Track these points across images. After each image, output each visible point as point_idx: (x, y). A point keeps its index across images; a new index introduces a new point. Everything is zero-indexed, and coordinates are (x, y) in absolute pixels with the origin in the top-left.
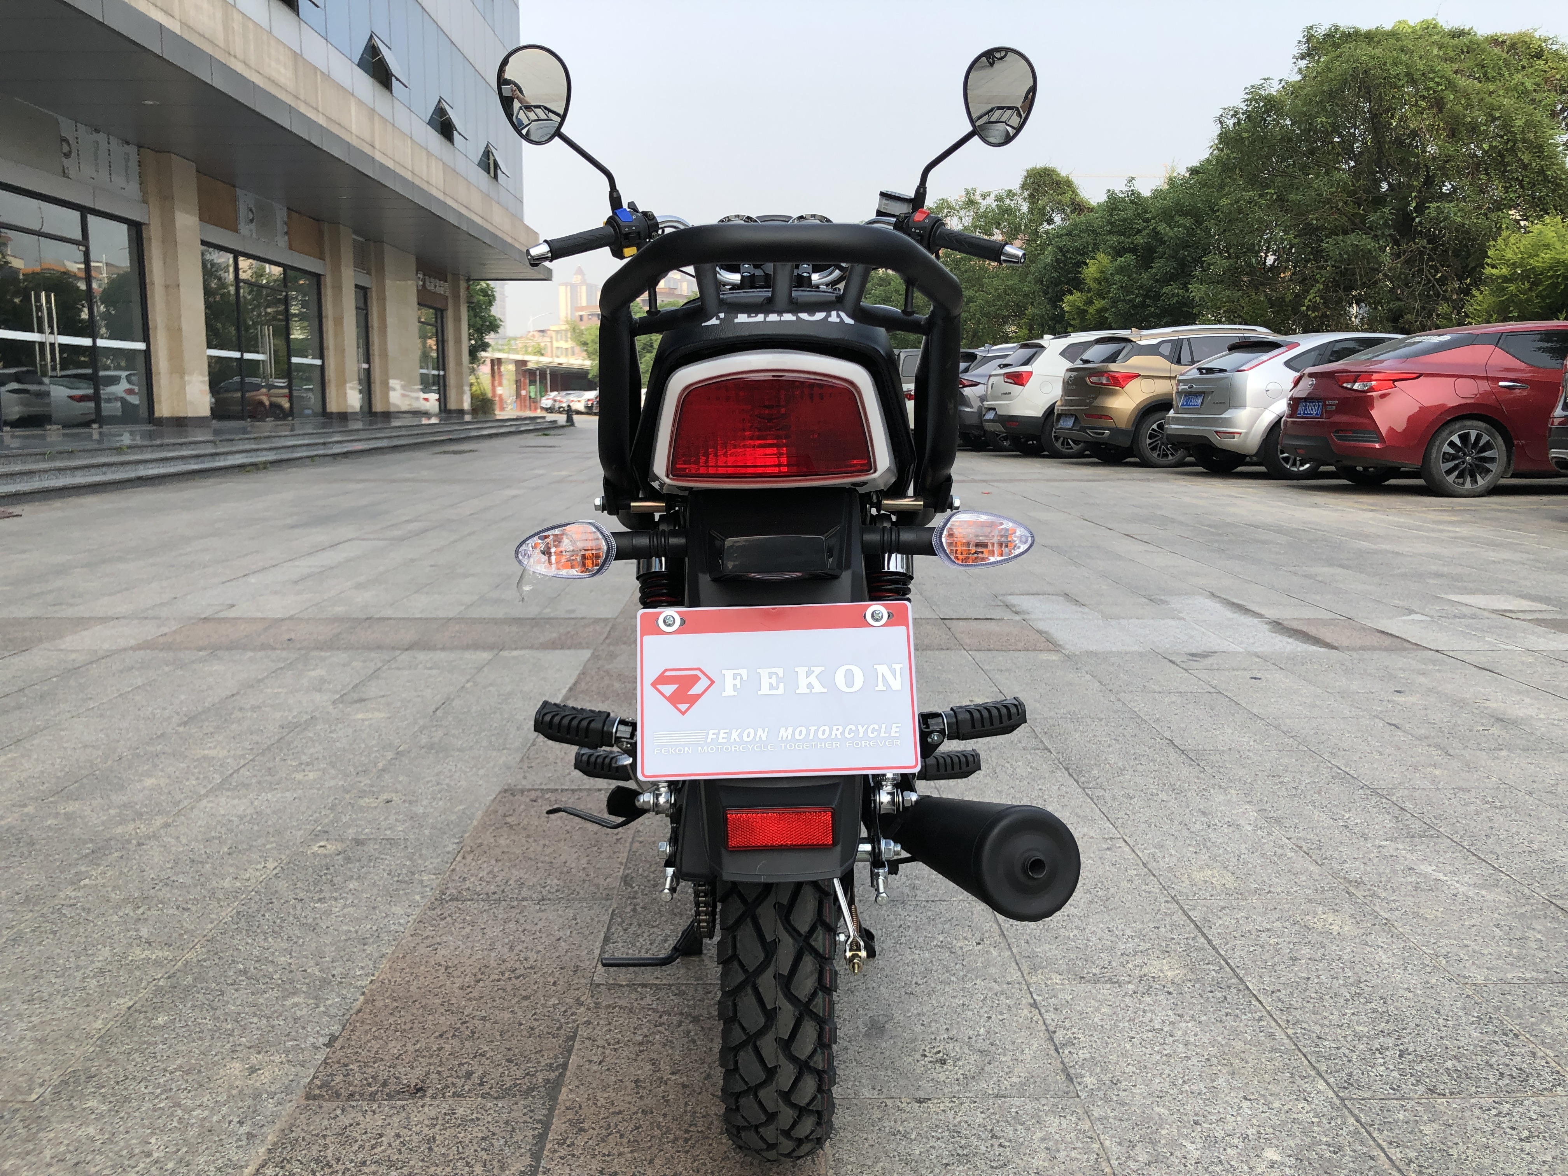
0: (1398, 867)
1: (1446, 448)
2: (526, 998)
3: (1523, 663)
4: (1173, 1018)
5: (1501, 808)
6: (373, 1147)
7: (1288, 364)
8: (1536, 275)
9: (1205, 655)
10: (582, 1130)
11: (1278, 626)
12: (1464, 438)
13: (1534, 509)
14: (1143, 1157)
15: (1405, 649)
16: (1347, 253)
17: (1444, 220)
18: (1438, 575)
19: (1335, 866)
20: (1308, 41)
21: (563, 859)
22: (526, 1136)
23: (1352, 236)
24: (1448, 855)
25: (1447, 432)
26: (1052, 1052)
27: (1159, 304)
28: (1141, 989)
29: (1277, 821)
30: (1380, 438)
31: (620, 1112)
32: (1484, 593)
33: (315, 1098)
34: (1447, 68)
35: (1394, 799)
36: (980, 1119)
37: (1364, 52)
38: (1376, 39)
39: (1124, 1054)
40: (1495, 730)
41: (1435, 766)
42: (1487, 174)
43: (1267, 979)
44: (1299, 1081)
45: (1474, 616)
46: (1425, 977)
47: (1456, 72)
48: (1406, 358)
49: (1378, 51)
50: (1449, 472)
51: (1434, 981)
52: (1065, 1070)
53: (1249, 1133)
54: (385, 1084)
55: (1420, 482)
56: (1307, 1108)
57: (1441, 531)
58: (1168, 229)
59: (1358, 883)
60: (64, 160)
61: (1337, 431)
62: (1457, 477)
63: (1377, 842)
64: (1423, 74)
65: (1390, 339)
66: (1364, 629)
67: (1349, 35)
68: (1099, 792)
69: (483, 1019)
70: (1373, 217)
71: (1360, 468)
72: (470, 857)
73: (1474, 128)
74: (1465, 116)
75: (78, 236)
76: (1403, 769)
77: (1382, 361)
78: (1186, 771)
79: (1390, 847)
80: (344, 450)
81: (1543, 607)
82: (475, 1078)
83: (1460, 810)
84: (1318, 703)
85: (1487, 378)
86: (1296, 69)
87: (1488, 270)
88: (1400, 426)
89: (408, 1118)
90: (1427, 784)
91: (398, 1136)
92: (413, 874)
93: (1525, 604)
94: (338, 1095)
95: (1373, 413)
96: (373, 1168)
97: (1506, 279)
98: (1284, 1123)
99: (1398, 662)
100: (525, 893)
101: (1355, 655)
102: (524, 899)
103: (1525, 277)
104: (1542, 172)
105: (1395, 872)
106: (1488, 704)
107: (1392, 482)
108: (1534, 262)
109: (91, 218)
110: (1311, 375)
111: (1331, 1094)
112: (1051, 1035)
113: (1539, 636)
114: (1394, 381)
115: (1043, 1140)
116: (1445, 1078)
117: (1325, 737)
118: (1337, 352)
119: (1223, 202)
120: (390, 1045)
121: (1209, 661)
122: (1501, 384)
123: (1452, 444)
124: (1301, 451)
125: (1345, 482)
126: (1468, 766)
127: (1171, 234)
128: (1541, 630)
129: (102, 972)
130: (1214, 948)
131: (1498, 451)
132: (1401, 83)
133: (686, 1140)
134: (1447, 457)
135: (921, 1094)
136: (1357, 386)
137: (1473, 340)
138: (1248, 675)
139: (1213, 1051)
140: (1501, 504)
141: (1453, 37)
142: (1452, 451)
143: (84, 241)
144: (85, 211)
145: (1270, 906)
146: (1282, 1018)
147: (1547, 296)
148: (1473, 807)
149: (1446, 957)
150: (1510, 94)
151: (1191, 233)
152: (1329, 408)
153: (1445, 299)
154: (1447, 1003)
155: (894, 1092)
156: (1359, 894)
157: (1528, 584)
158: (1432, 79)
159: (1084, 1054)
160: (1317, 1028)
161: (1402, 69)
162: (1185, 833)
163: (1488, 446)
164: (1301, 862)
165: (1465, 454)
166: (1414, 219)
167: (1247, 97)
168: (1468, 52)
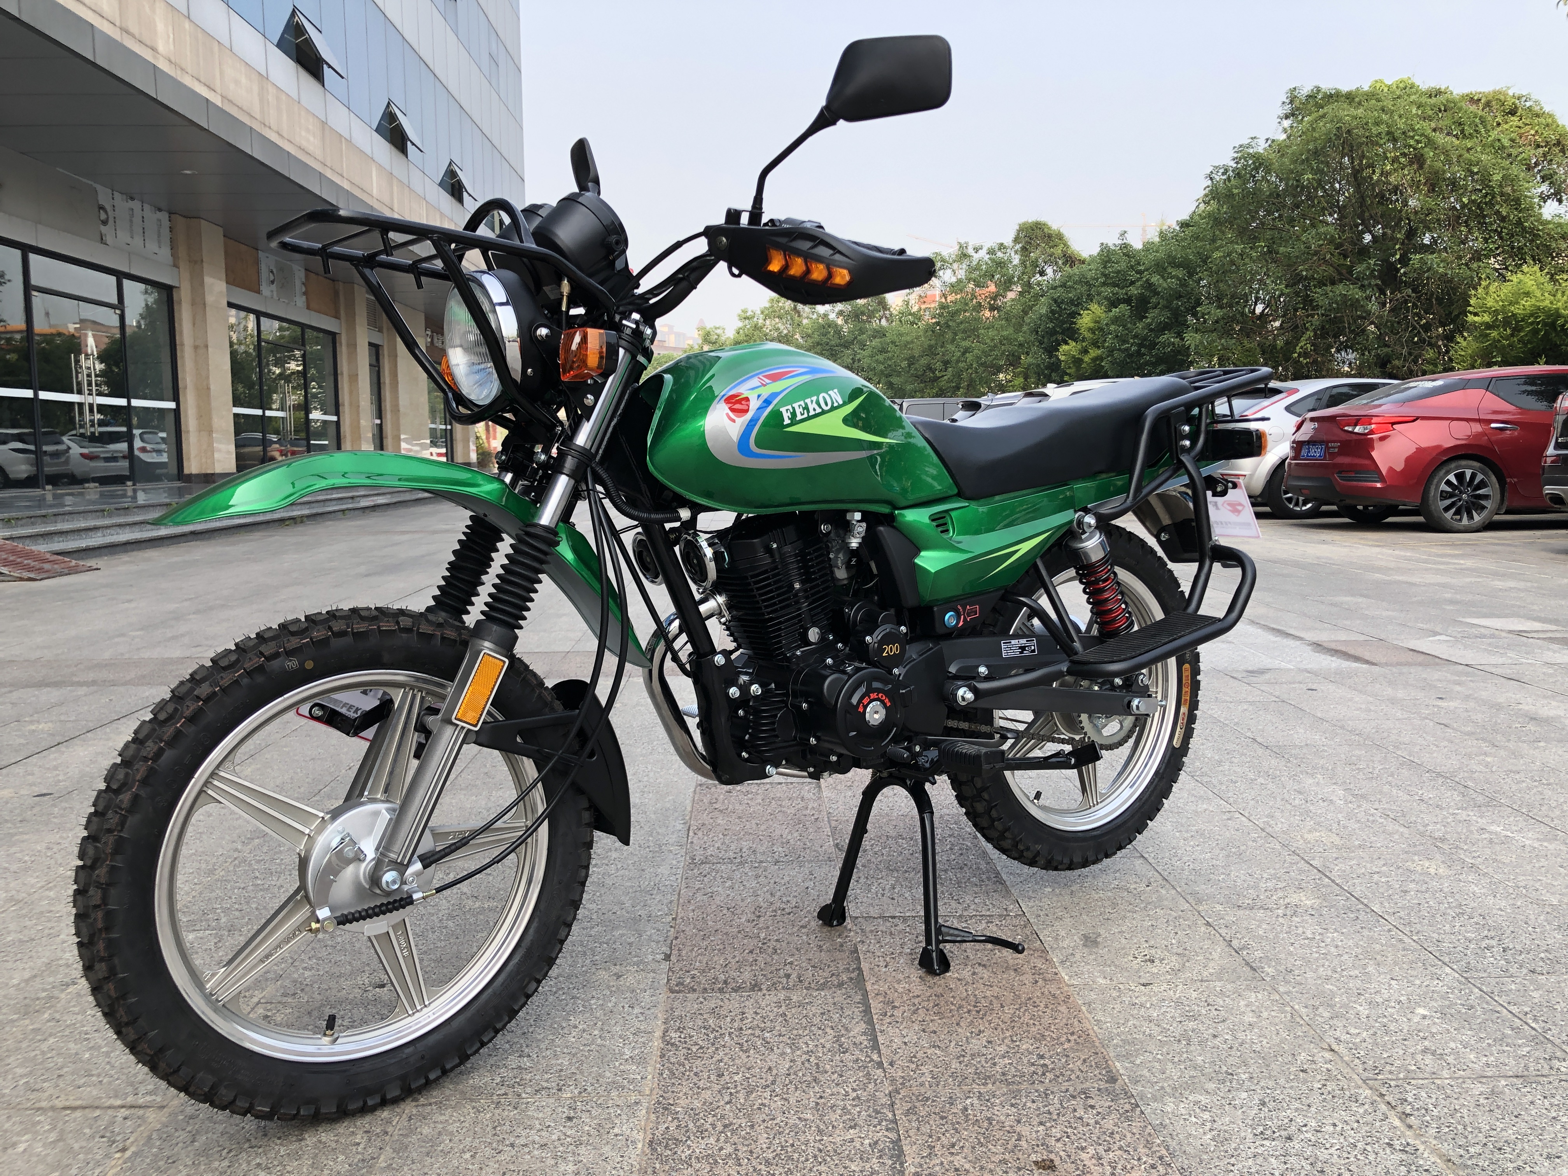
0: (1472, 828)
1: (1443, 487)
2: (802, 927)
3: (1544, 673)
4: (1320, 931)
5: (1548, 784)
6: (742, 1020)
7: (1288, 409)
8: (1517, 322)
9: (1262, 672)
10: (894, 1007)
11: (1318, 646)
12: (1460, 477)
13: (1529, 543)
14: (1326, 1015)
15: (1437, 664)
16: (1337, 303)
17: (1428, 271)
18: (1452, 602)
19: (1422, 829)
20: (1291, 102)
21: (778, 832)
22: (857, 1011)
23: (1341, 286)
24: (1512, 819)
25: (1443, 471)
26: (1234, 953)
27: (1154, 352)
28: (1288, 913)
29: (1363, 796)
30: (1382, 479)
31: (918, 996)
32: (1499, 617)
33: (678, 992)
34: (1426, 127)
35: (1457, 779)
36: (1194, 995)
37: (1347, 113)
38: (1357, 100)
39: (1290, 954)
40: (1531, 727)
41: (1485, 754)
42: (1466, 227)
43: (1387, 905)
44: (1430, 968)
45: (1493, 636)
46: (1511, 902)
47: (1434, 130)
48: (1404, 402)
49: (1360, 112)
50: (1447, 509)
51: (1519, 904)
52: (1247, 964)
53: (1402, 998)
54: (725, 982)
55: (1421, 519)
56: (1441, 984)
57: (1449, 563)
58: (1161, 281)
59: (1443, 840)
60: (103, 229)
61: (1340, 472)
62: (1455, 514)
63: (1451, 811)
64: (1404, 133)
65: (1384, 385)
66: (1397, 648)
67: (1331, 96)
68: (1205, 779)
69: (777, 940)
70: (1359, 268)
71: (1360, 507)
72: (700, 834)
73: (1454, 183)
74: (1444, 172)
75: (114, 300)
76: (1459, 757)
77: (1380, 406)
78: (1274, 762)
79: (1463, 815)
80: (372, 504)
81: (1554, 628)
82: (794, 976)
83: (1514, 787)
84: (1372, 708)
85: (1479, 421)
86: (1281, 129)
87: (1471, 318)
88: (1399, 467)
89: (757, 1002)
90: (1484, 770)
91: (756, 1013)
92: (660, 846)
93: (1538, 626)
94: (695, 990)
95: (1373, 454)
96: (750, 1031)
97: (1488, 326)
98: (1426, 993)
99: (1435, 675)
100: (760, 857)
101: (1394, 670)
102: (761, 862)
103: (1506, 322)
104: (1519, 223)
105: (1471, 832)
106: (1520, 706)
107: (1390, 519)
108: (1517, 310)
109: (126, 283)
110: (1313, 419)
111: (1457, 975)
112: (1229, 943)
113: (1555, 652)
114: (1393, 424)
115: (1247, 1006)
116: (1541, 963)
117: (1386, 734)
118: (1335, 398)
119: (1217, 255)
120: (716, 958)
121: (1267, 676)
122: (1493, 425)
123: (1449, 483)
124: (1304, 491)
125: (1347, 520)
126: (1513, 753)
127: (1165, 285)
128: (1556, 647)
129: (451, 917)
130: (1337, 885)
131: (1492, 490)
132: (1382, 142)
133: (978, 1012)
134: (1444, 496)
135: (1143, 981)
136: (1358, 429)
137: (1465, 385)
138: (1304, 687)
139: (1360, 951)
140: (1498, 538)
141: (1430, 96)
142: (1449, 490)
143: (120, 305)
144: (120, 276)
145: (1375, 857)
146: (1407, 930)
147: (1529, 342)
148: (1524, 785)
149: (1525, 888)
150: (1488, 150)
151: (1183, 283)
152: (1331, 450)
153: (1430, 345)
154: (1532, 917)
155: (1123, 980)
156: (1446, 847)
157: (1535, 607)
158: (1412, 137)
159: (1258, 954)
160: (1435, 936)
161: (1383, 128)
162: (1289, 807)
163: (1482, 484)
164: (1391, 826)
165: (1461, 492)
166: (1398, 270)
167: (1236, 155)
168: (1445, 111)
